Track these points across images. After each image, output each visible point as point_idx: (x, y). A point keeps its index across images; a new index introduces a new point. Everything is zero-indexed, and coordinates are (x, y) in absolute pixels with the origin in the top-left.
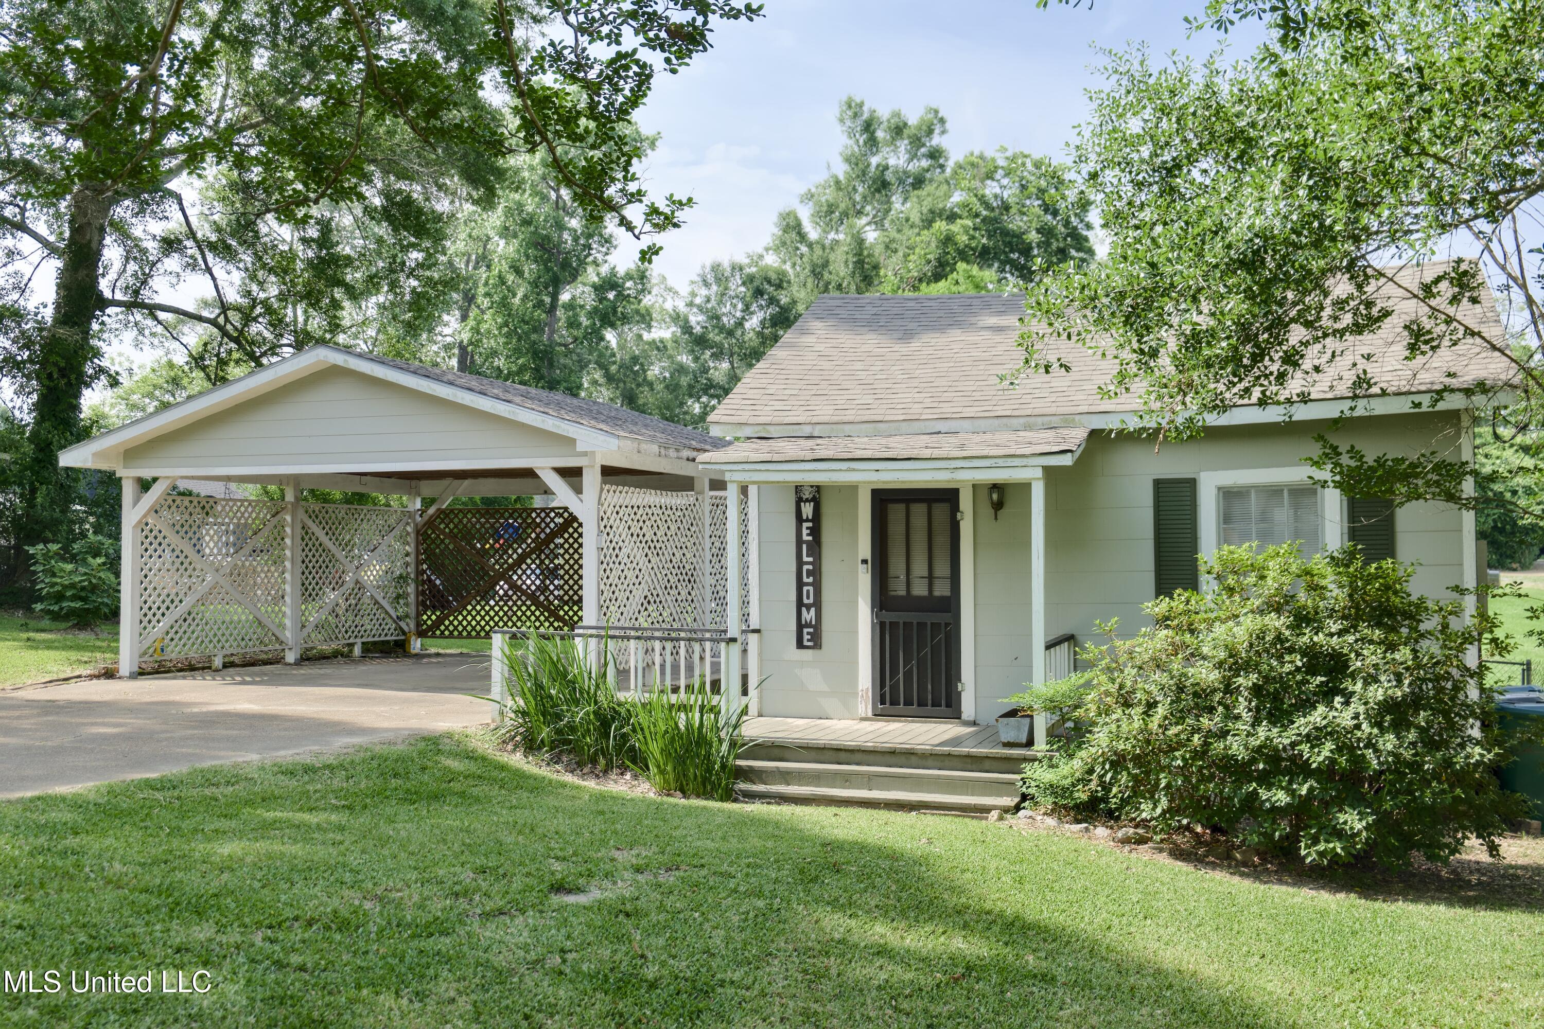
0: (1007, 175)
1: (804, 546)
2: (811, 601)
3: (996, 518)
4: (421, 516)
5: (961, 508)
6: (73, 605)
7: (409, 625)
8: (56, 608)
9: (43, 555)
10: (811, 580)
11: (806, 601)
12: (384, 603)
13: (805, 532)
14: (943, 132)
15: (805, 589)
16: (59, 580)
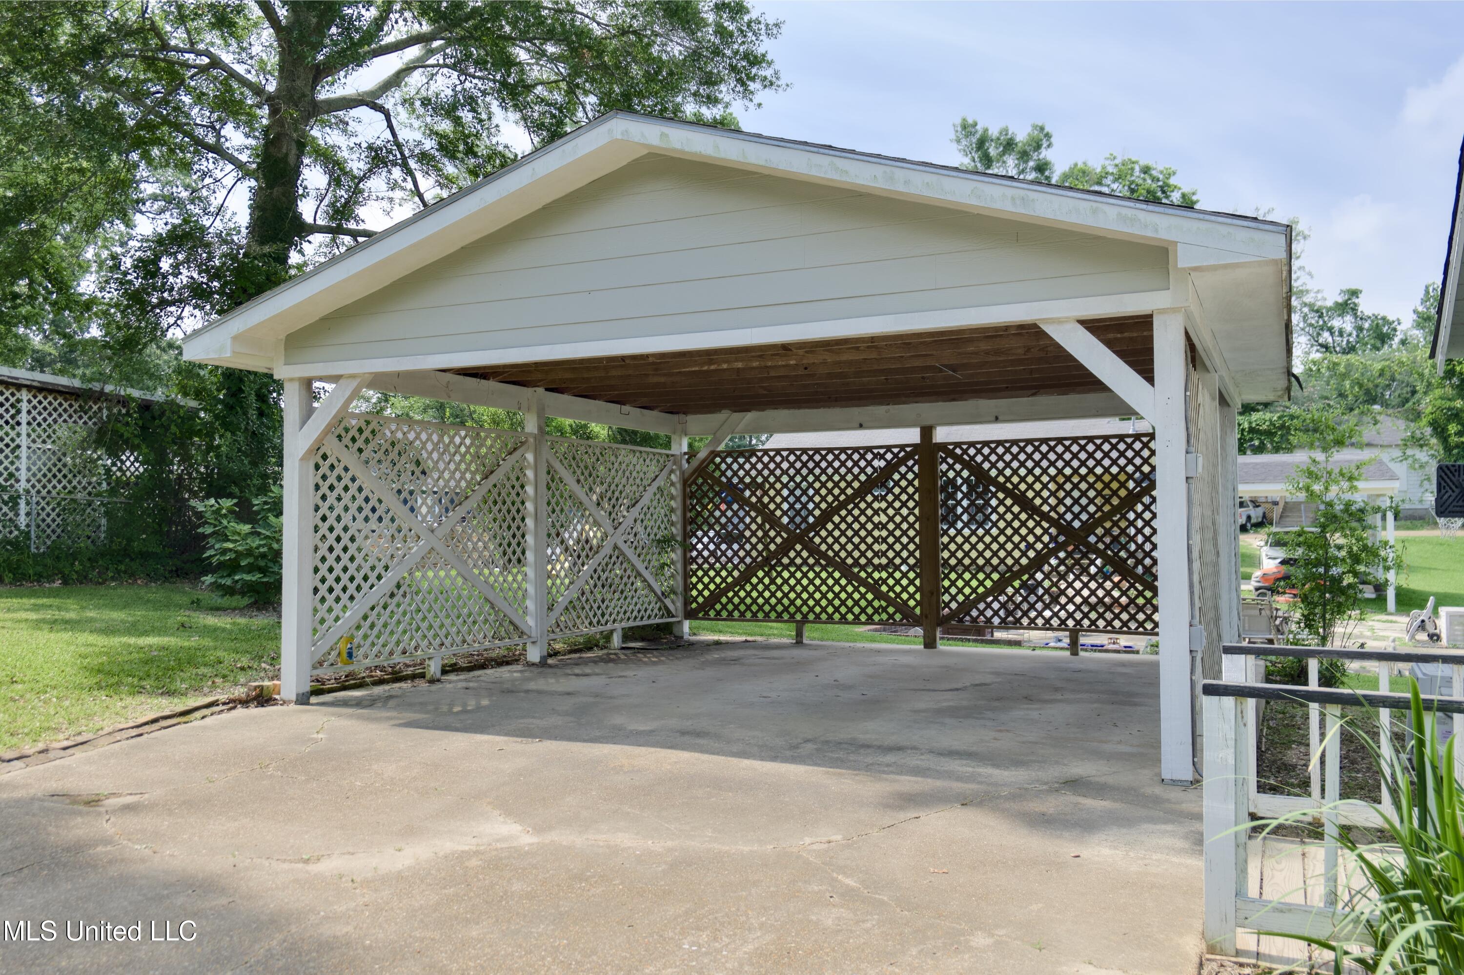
0: (1116, 180)
4: (688, 461)
6: (247, 577)
7: (675, 605)
8: (228, 582)
9: (214, 512)
12: (646, 574)
14: (1049, 146)
16: (230, 545)
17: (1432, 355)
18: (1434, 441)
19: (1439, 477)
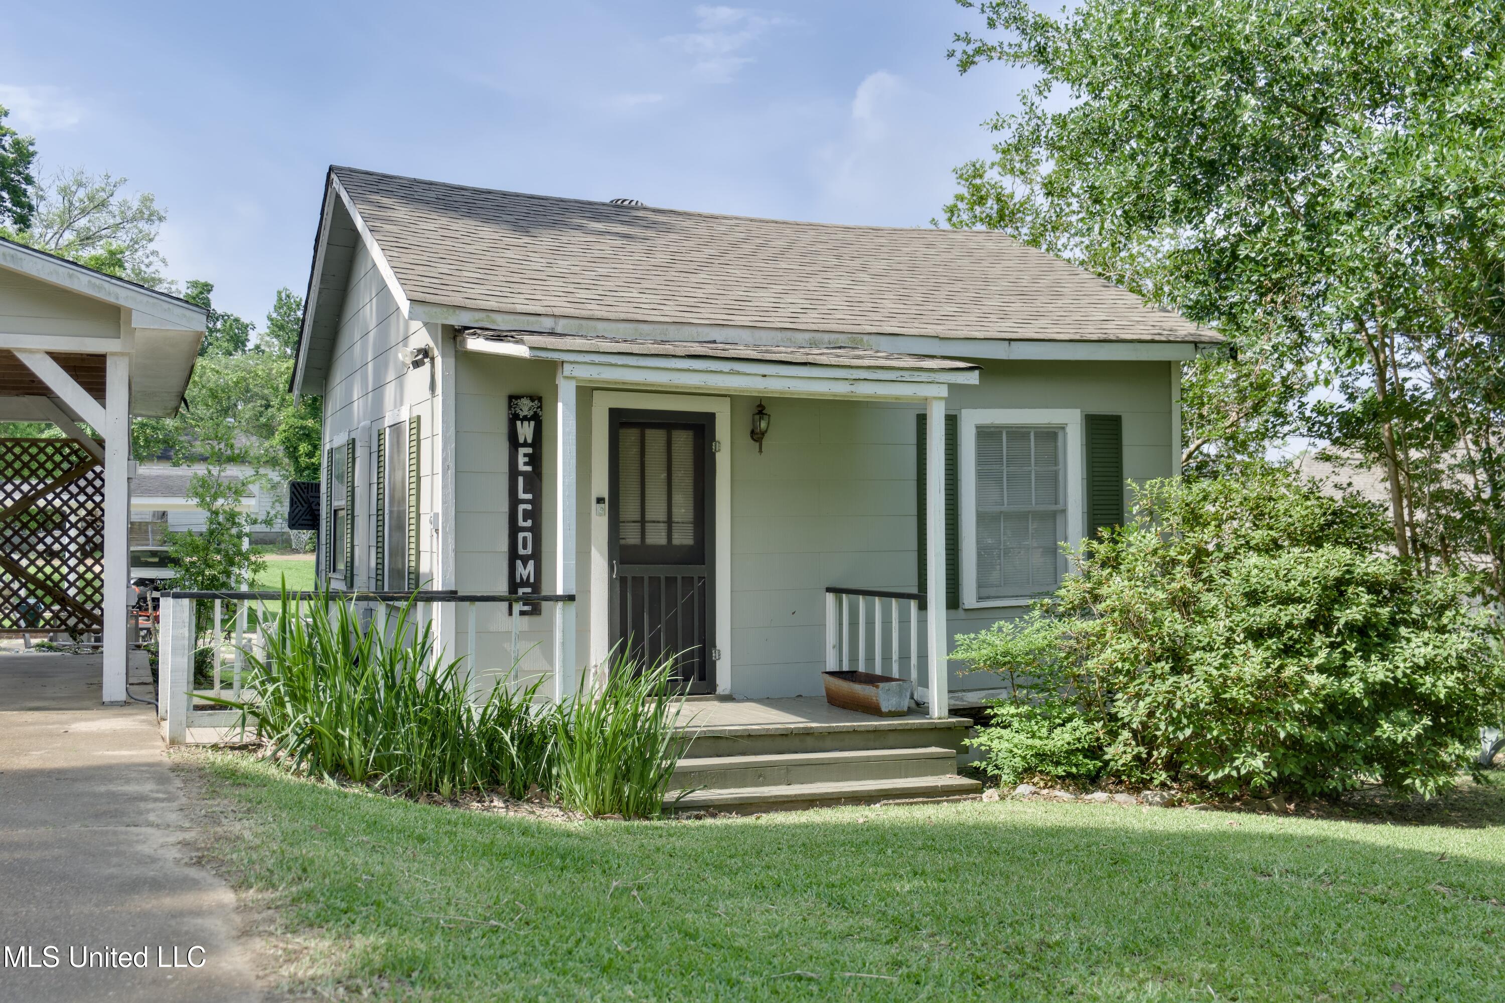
1: (521, 480)
2: (529, 551)
3: (760, 451)
5: (717, 438)
10: (529, 523)
11: (521, 551)
13: (521, 460)
15: (521, 535)
17: (290, 390)
18: (287, 460)
19: (292, 493)
